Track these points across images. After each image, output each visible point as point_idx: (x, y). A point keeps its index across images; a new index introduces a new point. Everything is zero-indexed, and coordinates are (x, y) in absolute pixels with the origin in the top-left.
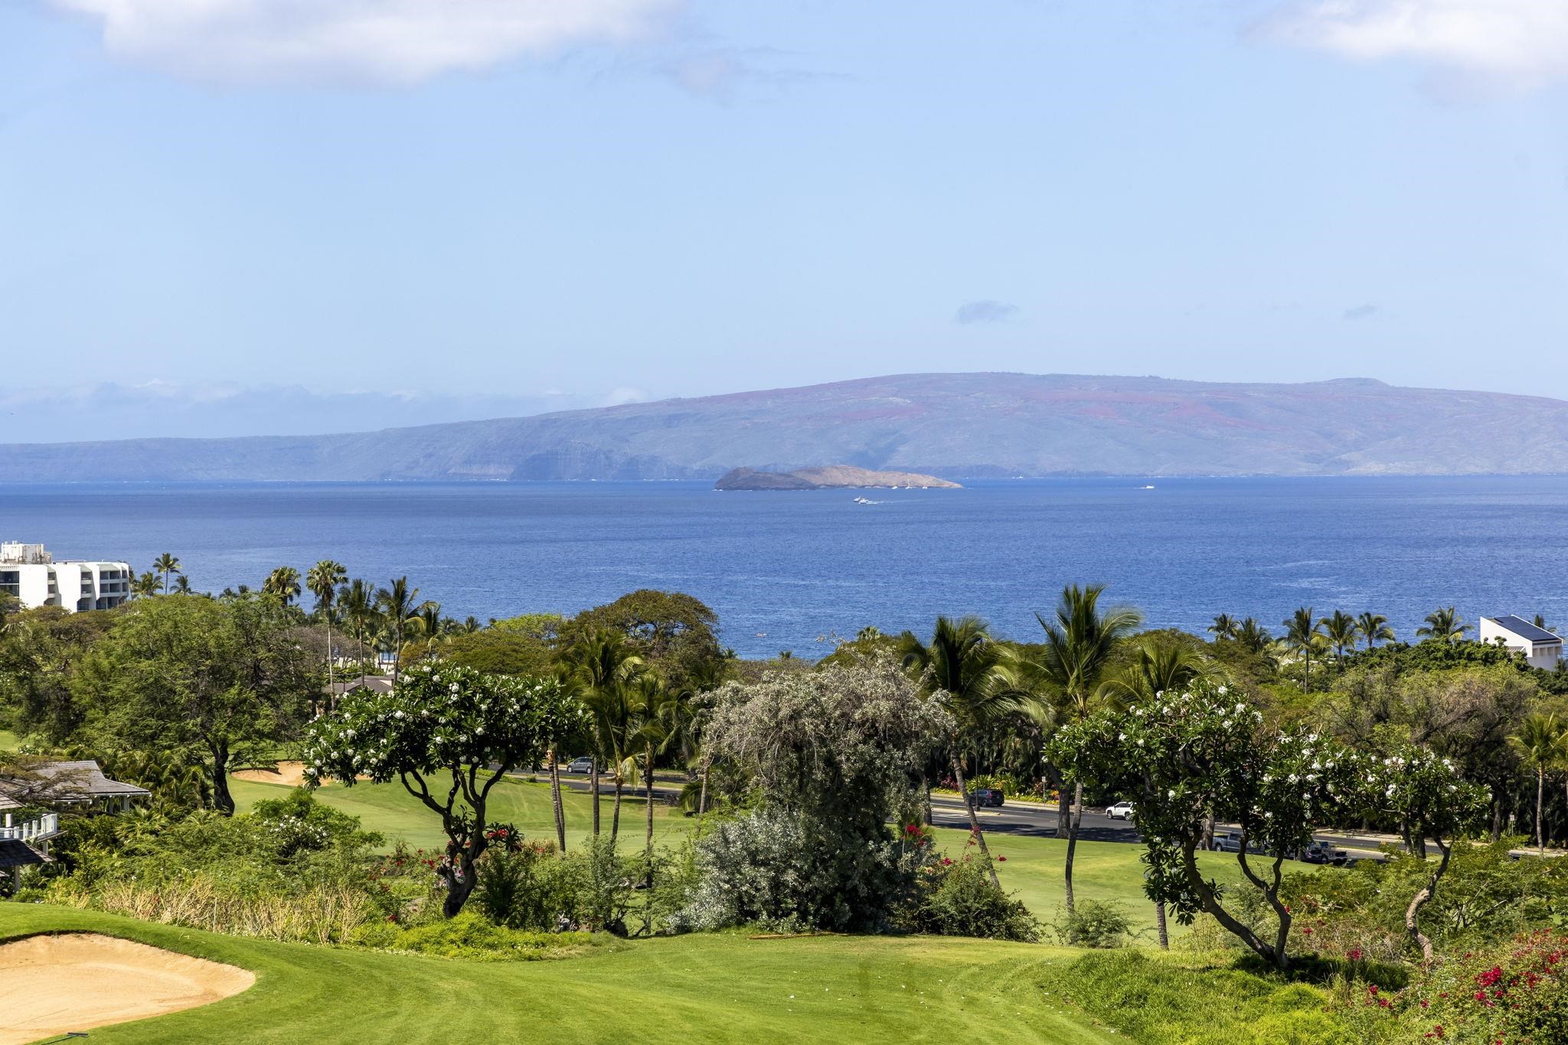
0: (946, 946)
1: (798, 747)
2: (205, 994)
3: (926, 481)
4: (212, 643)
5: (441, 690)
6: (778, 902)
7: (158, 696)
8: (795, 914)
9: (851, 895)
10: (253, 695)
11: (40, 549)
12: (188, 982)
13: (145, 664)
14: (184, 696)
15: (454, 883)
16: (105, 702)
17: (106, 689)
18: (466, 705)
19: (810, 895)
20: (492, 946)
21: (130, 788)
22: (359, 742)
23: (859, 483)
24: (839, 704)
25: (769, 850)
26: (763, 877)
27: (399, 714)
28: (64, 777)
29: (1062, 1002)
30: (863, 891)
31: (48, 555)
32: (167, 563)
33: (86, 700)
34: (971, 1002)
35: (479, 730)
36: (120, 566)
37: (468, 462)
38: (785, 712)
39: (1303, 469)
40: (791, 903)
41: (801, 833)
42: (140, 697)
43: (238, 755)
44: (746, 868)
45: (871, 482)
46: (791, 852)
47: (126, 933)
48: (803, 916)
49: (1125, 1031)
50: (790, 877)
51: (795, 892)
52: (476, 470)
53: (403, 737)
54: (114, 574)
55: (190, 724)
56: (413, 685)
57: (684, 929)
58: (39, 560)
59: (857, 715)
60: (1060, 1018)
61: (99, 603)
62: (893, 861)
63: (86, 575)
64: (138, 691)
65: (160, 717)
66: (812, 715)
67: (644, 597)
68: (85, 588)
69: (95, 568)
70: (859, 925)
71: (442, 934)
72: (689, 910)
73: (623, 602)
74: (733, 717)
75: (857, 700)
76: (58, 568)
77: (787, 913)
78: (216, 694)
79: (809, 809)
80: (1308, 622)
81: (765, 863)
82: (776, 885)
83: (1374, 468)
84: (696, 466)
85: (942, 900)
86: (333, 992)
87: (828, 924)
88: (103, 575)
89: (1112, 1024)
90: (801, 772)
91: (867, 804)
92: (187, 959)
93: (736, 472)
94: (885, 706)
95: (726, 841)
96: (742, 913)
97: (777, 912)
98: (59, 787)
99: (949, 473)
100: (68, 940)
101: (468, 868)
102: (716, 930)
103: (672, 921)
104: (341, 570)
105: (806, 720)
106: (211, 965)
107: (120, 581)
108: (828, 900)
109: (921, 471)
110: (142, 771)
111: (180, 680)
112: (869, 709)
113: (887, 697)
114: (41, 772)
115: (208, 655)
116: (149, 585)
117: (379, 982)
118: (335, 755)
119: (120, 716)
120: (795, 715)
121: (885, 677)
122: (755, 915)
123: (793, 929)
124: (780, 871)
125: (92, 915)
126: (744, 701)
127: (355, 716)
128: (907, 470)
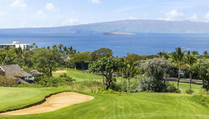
0: (173, 94)
1: (152, 68)
2: (87, 99)
3: (130, 34)
4: (50, 54)
5: (107, 61)
6: (149, 88)
7: (43, 61)
8: (151, 90)
9: (159, 87)
10: (55, 61)
11: (18, 42)
12: (84, 98)
13: (41, 57)
14: (46, 61)
15: (107, 86)
16: (36, 62)
17: (36, 60)
18: (110, 62)
19: (153, 87)
20: (115, 94)
21: (42, 73)
22: (96, 67)
23: (121, 34)
24: (158, 63)
25: (148, 81)
26: (147, 85)
27: (102, 64)
28: (34, 72)
29: (193, 101)
30: (160, 87)
31: (19, 43)
32: (34, 44)
33: (33, 62)
34: (180, 101)
35: (112, 66)
36: (29, 44)
37: (69, 31)
38: (151, 64)
39: (180, 32)
40: (151, 88)
41: (153, 79)
42: (40, 62)
43: (53, 69)
44: (145, 84)
45: (123, 34)
46: (151, 81)
47: (75, 92)
48: (152, 90)
49: (202, 105)
50: (151, 85)
51: (151, 87)
52: (70, 32)
53: (102, 67)
54: (28, 46)
55: (47, 65)
56: (103, 60)
57: (137, 91)
58: (18, 44)
59: (160, 64)
60: (193, 103)
61: (26, 49)
62: (164, 83)
63: (24, 46)
64: (40, 61)
65: (43, 64)
66: (154, 64)
67: (103, 49)
68: (24, 47)
69: (25, 45)
70: (159, 91)
71: (108, 92)
72: (137, 89)
73: (100, 49)
74: (144, 64)
75: (160, 62)
76: (21, 45)
77: (150, 90)
78: (50, 61)
79: (153, 76)
80: (189, 52)
81: (147, 83)
82: (149, 86)
83: (189, 32)
84: (99, 32)
85: (169, 88)
86: (104, 99)
87: (156, 91)
88: (26, 46)
89: (201, 104)
90: (153, 71)
91: (161, 76)
92: (84, 95)
93: (105, 33)
94: (164, 63)
95: (142, 80)
96: (144, 90)
97: (149, 89)
98: (33, 73)
99: (133, 33)
100: (68, 92)
101: (109, 84)
102: (141, 92)
103: (135, 90)
104: (62, 45)
105: (153, 65)
106: (87, 96)
107: (29, 46)
108: (156, 88)
109: (130, 32)
110: (42, 71)
111: (46, 59)
112: (162, 63)
113: (164, 62)
114: (31, 71)
115: (49, 56)
116: (32, 47)
117: (109, 98)
118: (93, 69)
119: (38, 64)
120: (152, 64)
121: (163, 59)
122: (146, 90)
123: (151, 92)
124: (150, 84)
125: (71, 89)
126: (144, 62)
127: (95, 64)
128: (127, 32)
